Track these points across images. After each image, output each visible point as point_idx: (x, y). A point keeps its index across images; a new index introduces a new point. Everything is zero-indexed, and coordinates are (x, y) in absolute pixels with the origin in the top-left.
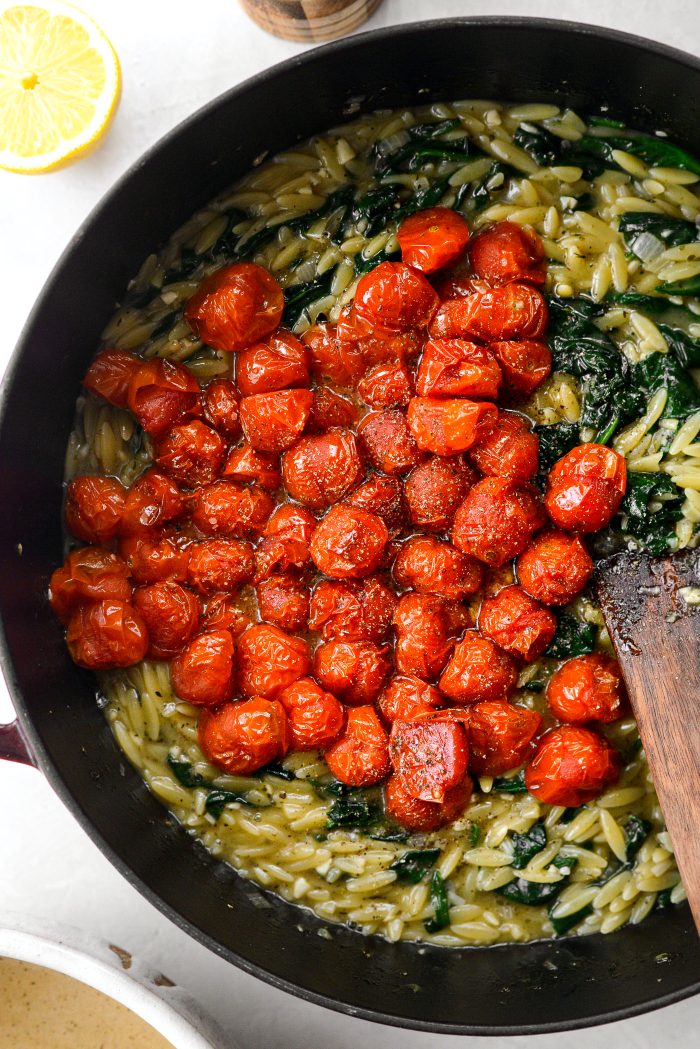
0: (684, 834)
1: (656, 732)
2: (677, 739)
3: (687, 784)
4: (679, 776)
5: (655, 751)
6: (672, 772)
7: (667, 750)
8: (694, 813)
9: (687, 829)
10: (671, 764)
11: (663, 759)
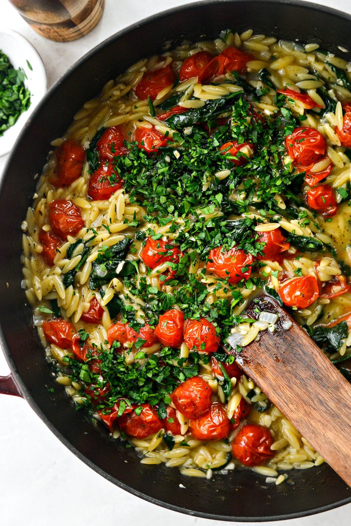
0: (313, 436)
1: (276, 394)
2: (288, 393)
3: (303, 412)
4: (297, 409)
5: (281, 403)
6: (293, 409)
7: (286, 401)
8: (313, 424)
9: (313, 432)
10: (291, 406)
11: (286, 406)
